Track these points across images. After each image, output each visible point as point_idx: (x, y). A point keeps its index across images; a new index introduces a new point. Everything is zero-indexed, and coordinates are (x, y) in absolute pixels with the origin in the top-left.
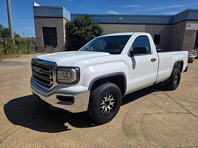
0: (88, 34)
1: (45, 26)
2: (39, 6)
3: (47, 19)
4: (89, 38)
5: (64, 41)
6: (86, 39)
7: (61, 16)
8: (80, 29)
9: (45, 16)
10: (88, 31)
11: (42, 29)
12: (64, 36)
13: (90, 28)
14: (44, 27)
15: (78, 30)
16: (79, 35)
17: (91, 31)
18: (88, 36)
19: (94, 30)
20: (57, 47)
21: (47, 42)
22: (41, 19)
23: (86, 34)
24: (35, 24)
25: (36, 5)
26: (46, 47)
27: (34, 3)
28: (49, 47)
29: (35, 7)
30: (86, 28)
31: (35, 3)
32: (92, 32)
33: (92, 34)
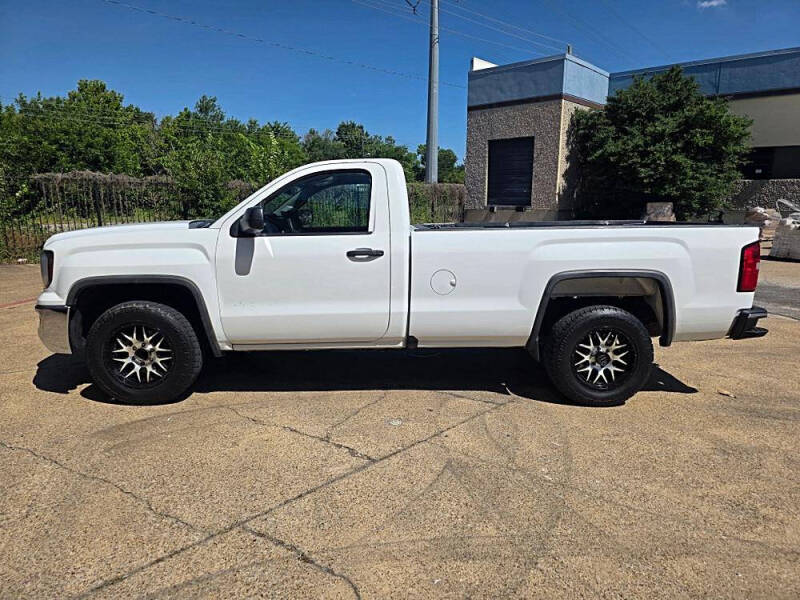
0: (652, 152)
1: (497, 136)
2: (493, 66)
3: (508, 110)
4: (656, 170)
5: (555, 186)
6: (639, 173)
7: (554, 92)
8: (626, 133)
9: (503, 98)
10: (658, 138)
11: (487, 149)
12: (557, 167)
13: (668, 124)
14: (497, 138)
15: (615, 139)
16: (612, 159)
17: (674, 137)
18: (654, 161)
19: (687, 132)
20: (529, 210)
21: (498, 194)
22: (487, 112)
23: (644, 154)
24: (469, 132)
25: (479, 65)
26: (492, 210)
27: (472, 62)
28: (503, 209)
29: (475, 76)
30: (650, 129)
31: (476, 61)
32: (675, 141)
33: (675, 152)
